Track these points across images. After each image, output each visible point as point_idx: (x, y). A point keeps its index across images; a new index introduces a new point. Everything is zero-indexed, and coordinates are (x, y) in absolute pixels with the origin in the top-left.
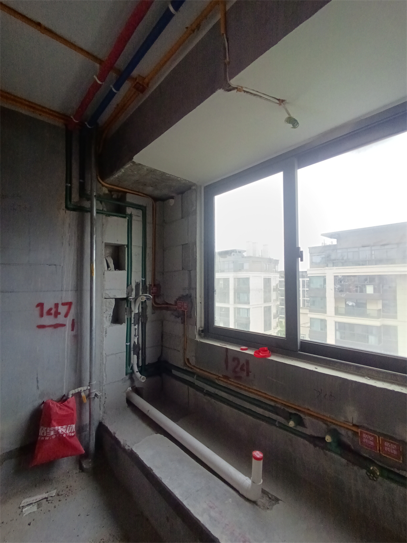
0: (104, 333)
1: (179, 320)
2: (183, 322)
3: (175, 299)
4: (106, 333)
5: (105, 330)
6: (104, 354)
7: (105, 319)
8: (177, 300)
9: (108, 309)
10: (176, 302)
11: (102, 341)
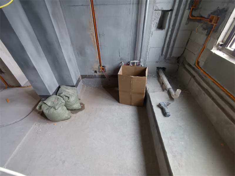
0: (151, 34)
1: (205, 32)
2: (208, 34)
3: (210, 13)
4: (152, 35)
5: (151, 33)
6: (149, 47)
7: (152, 25)
8: (212, 13)
9: (156, 18)
10: (209, 16)
11: (149, 39)
